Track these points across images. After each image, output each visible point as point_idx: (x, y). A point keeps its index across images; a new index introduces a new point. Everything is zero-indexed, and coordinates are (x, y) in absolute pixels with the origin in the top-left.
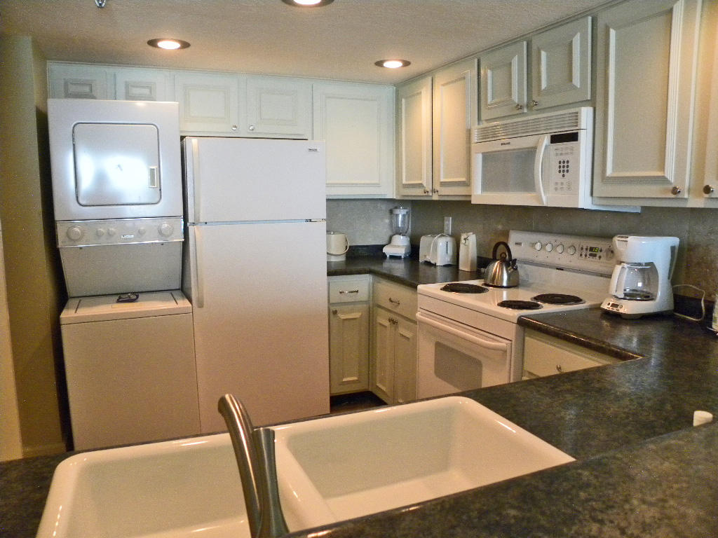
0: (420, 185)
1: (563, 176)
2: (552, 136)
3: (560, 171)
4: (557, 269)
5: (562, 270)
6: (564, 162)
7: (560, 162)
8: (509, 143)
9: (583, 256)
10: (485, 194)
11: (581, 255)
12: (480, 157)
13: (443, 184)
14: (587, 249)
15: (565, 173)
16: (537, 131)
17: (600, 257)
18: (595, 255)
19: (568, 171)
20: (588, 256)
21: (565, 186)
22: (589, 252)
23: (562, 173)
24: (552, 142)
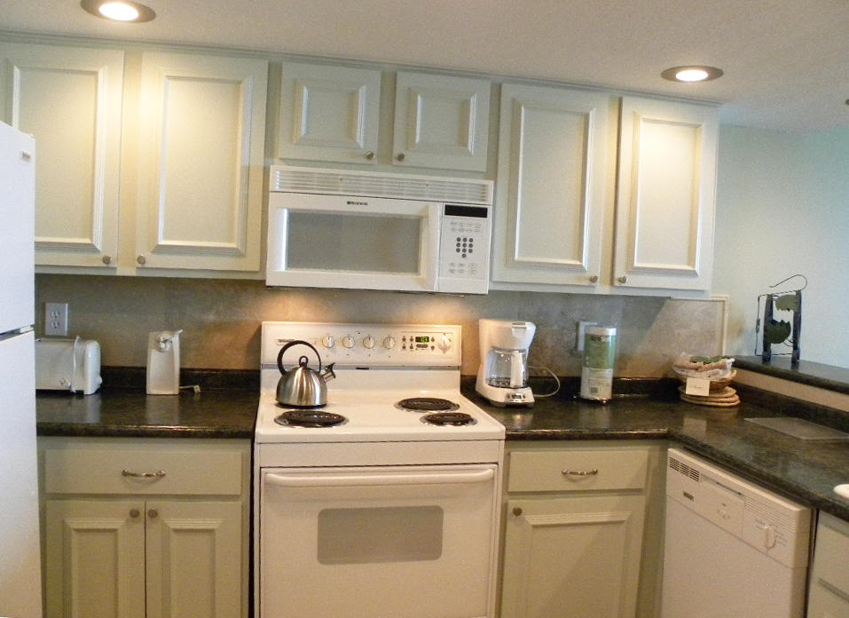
0: (90, 248)
1: (464, 256)
2: (446, 206)
3: (458, 250)
4: (358, 368)
5: (367, 369)
6: (465, 240)
7: (459, 239)
8: (366, 204)
9: (408, 347)
10: (293, 271)
11: (404, 347)
12: (285, 214)
13: (161, 250)
14: (412, 340)
15: (467, 253)
16: (420, 195)
17: (433, 348)
18: (426, 346)
19: (471, 251)
20: (415, 347)
21: (466, 268)
22: (415, 344)
23: (461, 253)
24: (446, 214)
